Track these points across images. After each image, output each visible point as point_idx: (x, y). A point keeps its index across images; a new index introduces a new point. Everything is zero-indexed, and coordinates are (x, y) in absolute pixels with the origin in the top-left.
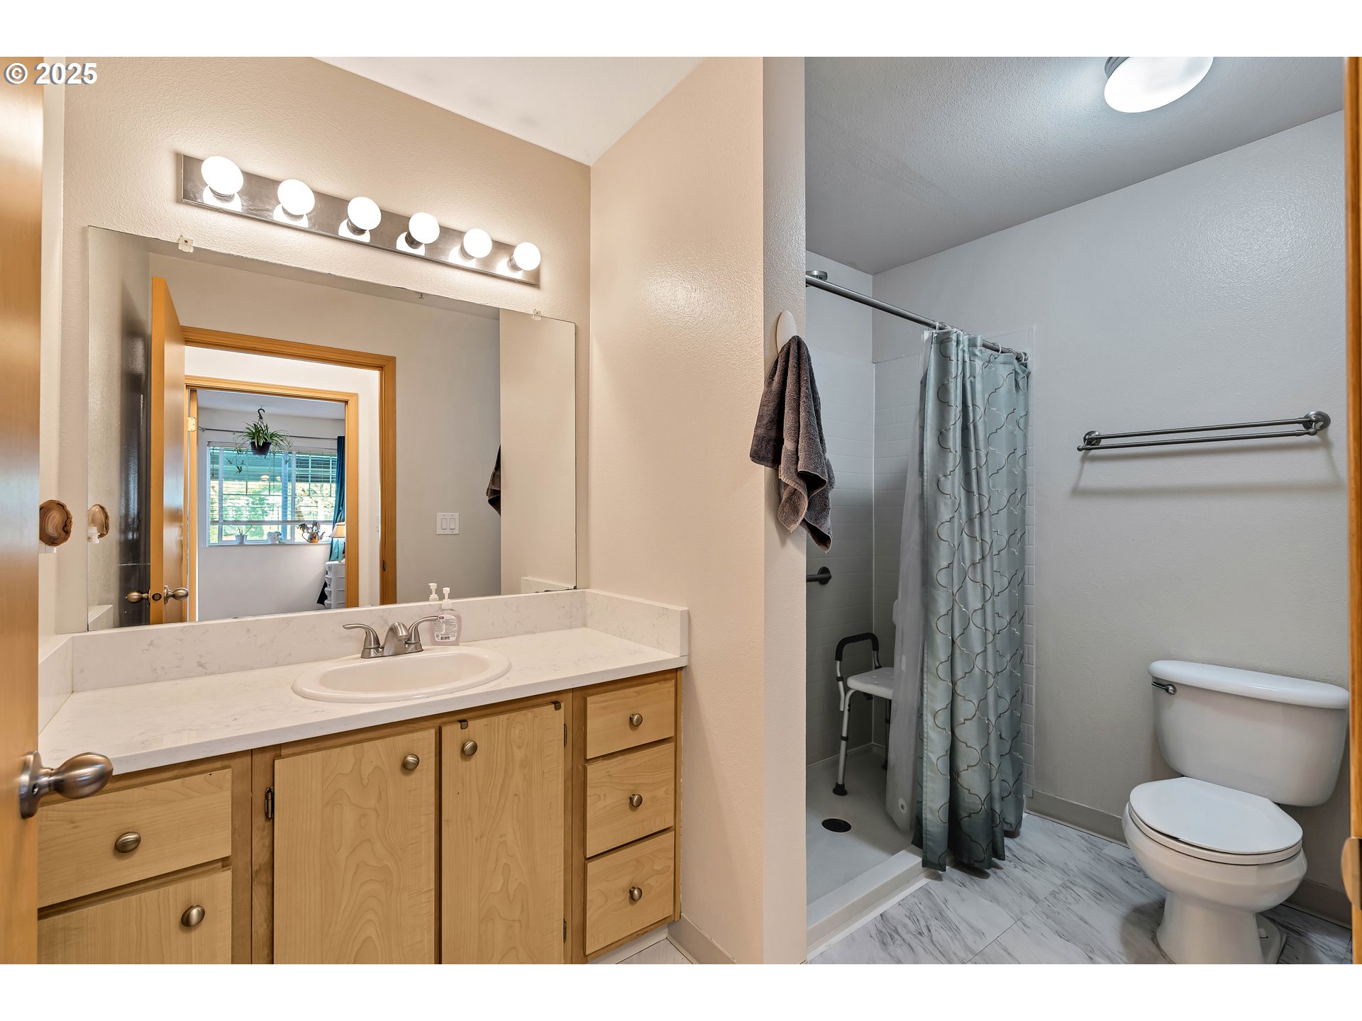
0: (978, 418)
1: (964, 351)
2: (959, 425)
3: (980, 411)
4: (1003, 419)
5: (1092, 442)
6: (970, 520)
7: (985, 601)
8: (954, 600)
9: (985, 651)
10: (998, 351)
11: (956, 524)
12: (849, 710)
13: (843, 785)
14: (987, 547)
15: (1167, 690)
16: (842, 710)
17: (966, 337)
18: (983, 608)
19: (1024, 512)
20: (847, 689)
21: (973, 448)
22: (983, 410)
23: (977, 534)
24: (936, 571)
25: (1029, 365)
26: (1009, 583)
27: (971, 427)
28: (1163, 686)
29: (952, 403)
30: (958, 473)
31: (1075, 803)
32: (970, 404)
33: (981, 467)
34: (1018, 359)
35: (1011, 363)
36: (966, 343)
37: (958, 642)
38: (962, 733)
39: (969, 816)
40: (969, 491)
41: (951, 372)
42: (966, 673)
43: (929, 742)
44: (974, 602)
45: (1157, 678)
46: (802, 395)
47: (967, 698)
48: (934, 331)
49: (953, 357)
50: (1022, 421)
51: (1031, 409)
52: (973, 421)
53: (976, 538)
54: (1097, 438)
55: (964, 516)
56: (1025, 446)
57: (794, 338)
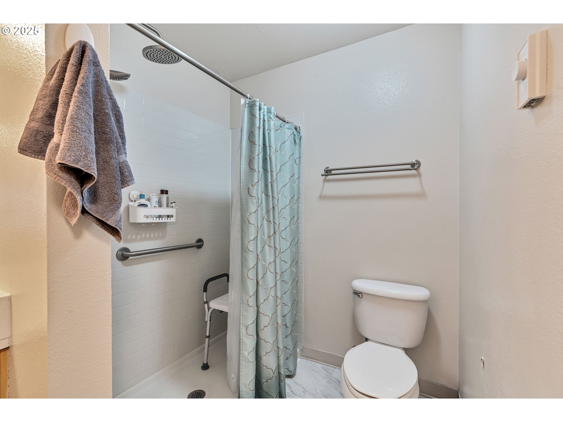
0: (272, 154)
1: (264, 115)
2: (261, 156)
3: (273, 150)
4: (287, 158)
5: (328, 172)
6: (268, 211)
7: (276, 257)
8: (258, 258)
9: (276, 285)
10: (285, 122)
11: (259, 213)
12: (210, 320)
13: (207, 363)
14: (277, 227)
15: (359, 296)
16: (206, 320)
17: (266, 107)
18: (275, 261)
19: (298, 207)
20: (209, 308)
21: (269, 170)
22: (274, 149)
23: (272, 220)
24: (247, 242)
25: (300, 133)
26: (290, 245)
27: (268, 158)
28: (357, 293)
29: (257, 143)
30: (261, 184)
31: (321, 350)
32: (268, 145)
33: (273, 182)
34: (296, 129)
35: (292, 129)
36: (266, 110)
37: (260, 283)
38: (262, 335)
39: (267, 381)
40: (267, 195)
41: (256, 125)
42: (265, 300)
43: (243, 344)
44: (270, 258)
45: (355, 290)
46: (76, 89)
47: (265, 314)
48: (247, 100)
49: (257, 116)
50: (297, 160)
51: (302, 155)
52: (269, 155)
53: (271, 221)
54: (330, 170)
55: (264, 210)
56: (299, 173)
57: (80, 42)
